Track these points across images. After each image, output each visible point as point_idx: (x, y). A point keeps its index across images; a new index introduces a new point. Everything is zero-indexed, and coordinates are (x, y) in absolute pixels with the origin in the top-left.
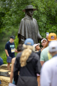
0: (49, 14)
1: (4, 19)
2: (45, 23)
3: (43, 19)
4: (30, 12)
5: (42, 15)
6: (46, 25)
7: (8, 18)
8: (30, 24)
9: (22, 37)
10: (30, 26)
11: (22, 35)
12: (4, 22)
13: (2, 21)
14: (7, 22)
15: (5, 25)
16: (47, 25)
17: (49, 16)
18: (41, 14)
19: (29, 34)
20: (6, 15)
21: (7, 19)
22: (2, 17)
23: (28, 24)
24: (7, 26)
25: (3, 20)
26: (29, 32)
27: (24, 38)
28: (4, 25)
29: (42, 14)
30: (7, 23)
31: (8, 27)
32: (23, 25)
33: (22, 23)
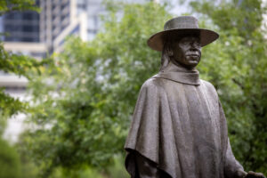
0: (262, 109)
1: (86, 127)
2: (248, 139)
3: (239, 125)
4: (185, 48)
5: (234, 110)
6: (254, 149)
7: (104, 123)
8: (184, 103)
9: (147, 164)
10: (186, 113)
11: (147, 155)
12: (86, 139)
13: (79, 134)
14: (96, 137)
15: (90, 149)
16: (257, 147)
17: (263, 115)
18: (232, 108)
19: (182, 154)
20: (93, 114)
21: (98, 125)
22: (79, 121)
23: (175, 104)
24: (97, 153)
25: (85, 130)
26: (183, 142)
27: (155, 171)
28: (87, 151)
29: (236, 108)
30: (99, 142)
31: (102, 158)
32: (150, 105)
33: (146, 99)
